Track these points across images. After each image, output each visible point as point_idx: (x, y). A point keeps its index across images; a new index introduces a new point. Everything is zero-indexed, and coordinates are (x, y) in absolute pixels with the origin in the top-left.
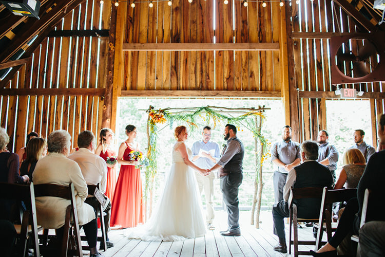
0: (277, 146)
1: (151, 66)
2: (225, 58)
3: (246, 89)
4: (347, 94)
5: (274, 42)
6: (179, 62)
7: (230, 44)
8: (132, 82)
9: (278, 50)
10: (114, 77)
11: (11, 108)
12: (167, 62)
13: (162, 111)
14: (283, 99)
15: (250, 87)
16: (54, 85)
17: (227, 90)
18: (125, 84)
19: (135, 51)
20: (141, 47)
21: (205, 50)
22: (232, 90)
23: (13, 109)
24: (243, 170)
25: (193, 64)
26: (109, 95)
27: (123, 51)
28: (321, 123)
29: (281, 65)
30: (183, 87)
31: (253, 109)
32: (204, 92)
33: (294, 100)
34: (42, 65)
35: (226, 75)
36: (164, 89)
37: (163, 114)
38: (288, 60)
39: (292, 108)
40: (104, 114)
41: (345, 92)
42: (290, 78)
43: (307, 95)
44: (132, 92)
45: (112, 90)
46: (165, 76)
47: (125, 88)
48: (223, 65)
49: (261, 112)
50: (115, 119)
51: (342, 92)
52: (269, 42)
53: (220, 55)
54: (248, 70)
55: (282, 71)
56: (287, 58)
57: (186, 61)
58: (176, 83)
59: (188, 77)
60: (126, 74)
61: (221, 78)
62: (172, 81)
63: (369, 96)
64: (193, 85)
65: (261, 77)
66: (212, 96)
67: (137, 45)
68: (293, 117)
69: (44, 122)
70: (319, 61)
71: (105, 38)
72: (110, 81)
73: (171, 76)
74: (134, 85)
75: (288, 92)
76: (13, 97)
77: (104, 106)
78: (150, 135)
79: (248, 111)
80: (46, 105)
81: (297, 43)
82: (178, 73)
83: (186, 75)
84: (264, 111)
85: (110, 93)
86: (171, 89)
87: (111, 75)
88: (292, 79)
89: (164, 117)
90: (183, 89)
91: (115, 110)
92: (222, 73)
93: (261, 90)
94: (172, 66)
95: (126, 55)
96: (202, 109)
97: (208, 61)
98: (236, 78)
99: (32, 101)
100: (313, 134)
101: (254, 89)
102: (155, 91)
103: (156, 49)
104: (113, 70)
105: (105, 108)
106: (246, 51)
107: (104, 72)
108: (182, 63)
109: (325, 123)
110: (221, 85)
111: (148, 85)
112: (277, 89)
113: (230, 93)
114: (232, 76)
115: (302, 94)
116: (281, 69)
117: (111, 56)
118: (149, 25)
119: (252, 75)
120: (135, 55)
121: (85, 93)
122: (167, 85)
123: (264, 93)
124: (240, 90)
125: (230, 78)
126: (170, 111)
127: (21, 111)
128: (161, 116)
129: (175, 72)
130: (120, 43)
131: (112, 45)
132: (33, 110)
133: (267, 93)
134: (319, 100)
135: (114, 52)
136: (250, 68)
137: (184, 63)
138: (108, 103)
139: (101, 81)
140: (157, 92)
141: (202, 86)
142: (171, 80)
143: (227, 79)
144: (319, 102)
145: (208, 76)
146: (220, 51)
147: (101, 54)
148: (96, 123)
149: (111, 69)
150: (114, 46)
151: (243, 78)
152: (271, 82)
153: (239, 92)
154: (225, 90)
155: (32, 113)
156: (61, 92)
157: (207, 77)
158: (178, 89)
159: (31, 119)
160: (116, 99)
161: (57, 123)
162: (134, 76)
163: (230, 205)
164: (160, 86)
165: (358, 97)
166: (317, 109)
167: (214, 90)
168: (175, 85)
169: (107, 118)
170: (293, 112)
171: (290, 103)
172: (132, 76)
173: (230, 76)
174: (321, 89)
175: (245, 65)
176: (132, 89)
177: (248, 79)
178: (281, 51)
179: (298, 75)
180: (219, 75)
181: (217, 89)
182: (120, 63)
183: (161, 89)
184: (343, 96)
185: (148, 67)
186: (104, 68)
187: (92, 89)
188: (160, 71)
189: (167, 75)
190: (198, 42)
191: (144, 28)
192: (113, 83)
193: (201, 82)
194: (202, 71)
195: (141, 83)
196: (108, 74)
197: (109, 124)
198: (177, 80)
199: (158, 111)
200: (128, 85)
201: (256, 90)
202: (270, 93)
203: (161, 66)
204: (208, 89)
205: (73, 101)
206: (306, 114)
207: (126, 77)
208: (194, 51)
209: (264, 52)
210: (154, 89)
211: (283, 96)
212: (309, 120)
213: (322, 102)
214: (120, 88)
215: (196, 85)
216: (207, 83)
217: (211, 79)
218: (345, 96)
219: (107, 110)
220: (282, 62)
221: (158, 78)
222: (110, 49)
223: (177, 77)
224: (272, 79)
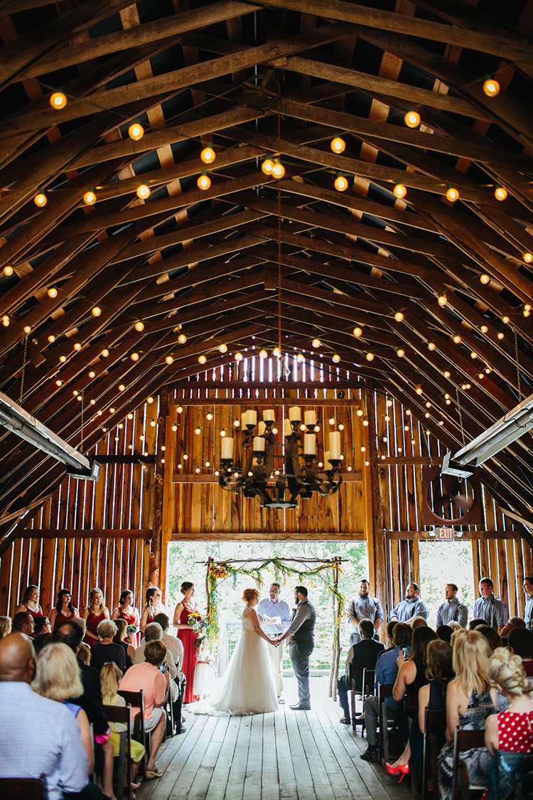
0: (353, 603)
1: (207, 502)
3: (322, 531)
4: (443, 535)
5: (355, 472)
6: (241, 498)
8: (184, 523)
9: (361, 482)
10: (163, 516)
11: (34, 554)
12: (227, 497)
13: (223, 564)
14: (365, 543)
15: (327, 528)
16: (87, 525)
17: (299, 532)
18: (177, 524)
19: (187, 484)
20: (194, 478)
22: (305, 532)
23: (36, 555)
24: (314, 638)
25: (258, 500)
26: (158, 540)
27: (172, 484)
28: (413, 571)
29: (364, 501)
30: (246, 529)
31: (328, 561)
32: (271, 536)
33: (380, 544)
34: (72, 499)
35: (298, 514)
36: (223, 531)
37: (224, 568)
38: (372, 495)
39: (377, 554)
40: (152, 562)
41: (441, 533)
42: (375, 516)
43: (396, 535)
44: (185, 535)
45: (161, 533)
46: (224, 516)
47: (176, 531)
49: (337, 564)
50: (165, 570)
51: (438, 533)
54: (324, 507)
55: (364, 508)
56: (371, 492)
58: (238, 524)
59: (252, 516)
60: (177, 513)
61: (292, 518)
62: (234, 521)
63: (471, 536)
64: (259, 526)
65: (340, 515)
66: (282, 540)
67: (190, 476)
68: (378, 564)
69: (76, 571)
70: (411, 493)
71: (150, 464)
72: (158, 522)
73: (232, 514)
74: (187, 527)
75: (372, 534)
76: (36, 540)
77: (152, 552)
78: (210, 592)
79: (322, 564)
80: (77, 550)
81: (385, 470)
82: (241, 511)
83: (250, 513)
84: (340, 564)
85: (159, 536)
86: (232, 532)
87: (160, 514)
88: (377, 518)
89: (226, 572)
90: (246, 532)
91: (165, 558)
93: (340, 532)
94: (233, 503)
95: (177, 488)
96: (268, 561)
98: (309, 517)
99: (60, 545)
100: (404, 584)
101: (332, 531)
102: (212, 534)
103: (213, 481)
104: (162, 508)
105: (153, 556)
107: (150, 509)
109: (418, 571)
110: (292, 525)
111: (204, 526)
112: (359, 530)
113: (303, 536)
114: (305, 515)
115: (389, 535)
116: (364, 505)
117: (158, 490)
118: (204, 451)
119: (329, 513)
120: (188, 489)
121: (126, 535)
122: (228, 527)
123: (344, 535)
124: (315, 532)
125: (303, 517)
126: (232, 565)
127: (46, 557)
128: (223, 571)
129: (236, 510)
130: (169, 475)
131: (160, 476)
132: (61, 556)
133: (347, 536)
134: (411, 542)
135: (163, 486)
136: (327, 503)
138: (156, 549)
139: (146, 520)
140: (215, 535)
141: (270, 528)
142: (232, 520)
143: (299, 518)
144: (410, 544)
145: (276, 514)
147: (145, 485)
148: (140, 573)
149: (158, 507)
150: (163, 477)
151: (318, 517)
152: (353, 522)
153: (313, 534)
154: (296, 532)
155: (61, 560)
156: (96, 534)
157: (276, 517)
158: (240, 531)
159: (60, 568)
160: (166, 545)
161: (92, 573)
162: (187, 515)
163: (299, 675)
164: (219, 528)
165: (456, 537)
166: (409, 553)
167: (284, 532)
168: (236, 526)
169: (155, 569)
170: (379, 558)
171: (375, 547)
172: (184, 514)
173: (302, 515)
174: (413, 529)
175: (321, 501)
176: (185, 533)
177: (324, 518)
178: (364, 483)
179: (386, 511)
180: (290, 513)
181: (288, 531)
182: (169, 499)
183: (221, 532)
184: (439, 537)
185: (203, 504)
186: (150, 504)
187: (136, 530)
188: (218, 509)
189: (227, 513)
191: (198, 454)
192: (161, 524)
193: (268, 523)
195: (196, 524)
196: (155, 514)
197: (158, 575)
198: (239, 519)
199: (219, 564)
200: (180, 526)
201: (334, 532)
202: (351, 536)
203: (220, 503)
204: (277, 531)
205: (111, 544)
206: (394, 559)
207: (177, 517)
209: (344, 485)
210: (211, 532)
211: (366, 539)
212: (399, 566)
213: (414, 544)
214: (170, 531)
215: (262, 525)
216: (275, 523)
217: (279, 518)
218: (441, 537)
219: (155, 557)
220: (364, 496)
221: (217, 517)
222: (157, 481)
223: (239, 516)
224: (353, 517)
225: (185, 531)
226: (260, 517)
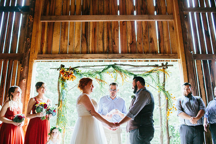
1: (65, 34)
2: (128, 27)
3: (147, 52)
5: (168, 14)
6: (89, 31)
7: (132, 15)
8: (47, 48)
9: (172, 20)
10: (32, 43)
12: (79, 31)
13: (72, 69)
14: (180, 60)
15: (150, 51)
17: (131, 53)
18: (42, 49)
19: (51, 22)
20: (56, 18)
21: (111, 21)
22: (135, 53)
25: (101, 32)
26: (27, 58)
27: (41, 22)
30: (92, 51)
31: (157, 66)
32: (110, 55)
33: (190, 61)
35: (129, 41)
36: (76, 53)
37: (73, 72)
38: (182, 28)
39: (189, 67)
40: (21, 74)
43: (200, 57)
44: (47, 55)
45: (29, 54)
46: (76, 43)
47: (41, 53)
48: (126, 33)
50: (30, 80)
52: (164, 14)
53: (124, 25)
54: (148, 37)
55: (177, 37)
57: (95, 30)
58: (86, 48)
59: (96, 43)
60: (42, 41)
61: (125, 44)
62: (83, 47)
64: (101, 49)
65: (160, 42)
66: (118, 58)
67: (53, 17)
68: (190, 75)
70: (207, 30)
71: (27, 12)
72: (28, 47)
73: (82, 42)
74: (49, 50)
75: (184, 54)
77: (22, 68)
78: (60, 92)
81: (187, 16)
82: (88, 40)
83: (95, 42)
84: (167, 68)
85: (28, 57)
86: (82, 53)
87: (29, 41)
88: (186, 43)
89: (73, 74)
90: (92, 53)
91: (31, 71)
92: (126, 39)
93: (160, 53)
94: (82, 34)
95: (44, 25)
96: (109, 66)
97: (114, 30)
101: (154, 53)
102: (67, 55)
103: (69, 20)
104: (31, 37)
105: (22, 70)
106: (145, 22)
108: (91, 31)
110: (125, 49)
111: (62, 49)
112: (174, 51)
113: (134, 56)
114: (135, 42)
115: (195, 56)
116: (177, 35)
117: (30, 26)
118: (63, 2)
119: (152, 40)
120: (51, 26)
121: (6, 58)
122: (79, 50)
123: (163, 55)
124: (142, 53)
125: (133, 43)
126: (79, 69)
128: (71, 74)
129: (85, 39)
130: (38, 16)
131: (31, 17)
134: (210, 62)
135: (33, 23)
136: (150, 35)
137: (92, 31)
138: (25, 65)
140: (69, 55)
141: (109, 51)
142: (81, 46)
143: (131, 44)
145: (114, 41)
146: (123, 22)
147: (23, 26)
149: (29, 36)
150: (33, 17)
151: (144, 43)
152: (169, 46)
153: (141, 55)
154: (128, 53)
157: (113, 43)
158: (87, 53)
160: (32, 62)
162: (49, 43)
164: (72, 51)
166: (209, 69)
167: (119, 53)
168: (85, 49)
169: (23, 79)
170: (189, 71)
171: (186, 63)
173: (133, 42)
174: (210, 52)
175: (146, 33)
177: (148, 44)
178: (175, 21)
179: (190, 41)
180: (124, 41)
181: (122, 52)
182: (37, 32)
183: (73, 53)
185: (61, 35)
186: (24, 37)
187: (13, 54)
188: (72, 39)
189: (78, 41)
190: (105, 15)
191: (59, 4)
192: (30, 48)
193: (108, 47)
194: (108, 38)
195: (56, 47)
196: (26, 41)
197: (25, 83)
198: (87, 45)
199: (68, 69)
200: (44, 50)
201: (156, 53)
202: (168, 56)
204: (114, 52)
206: (200, 73)
207: (42, 44)
208: (101, 22)
209: (161, 22)
210: (66, 53)
211: (180, 58)
212: (203, 78)
213: (212, 63)
214: (37, 53)
215: (103, 49)
216: (113, 48)
217: (116, 44)
219: (23, 71)
220: (176, 29)
221: (71, 44)
222: (29, 20)
223: (87, 43)
224: (169, 44)
225: (47, 52)
226: (102, 44)
